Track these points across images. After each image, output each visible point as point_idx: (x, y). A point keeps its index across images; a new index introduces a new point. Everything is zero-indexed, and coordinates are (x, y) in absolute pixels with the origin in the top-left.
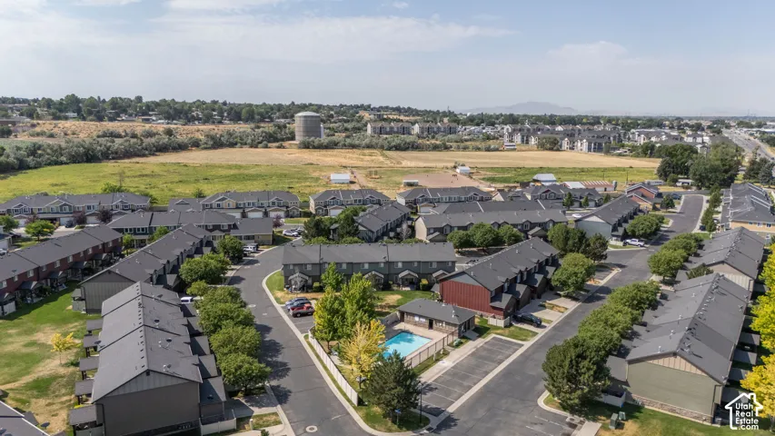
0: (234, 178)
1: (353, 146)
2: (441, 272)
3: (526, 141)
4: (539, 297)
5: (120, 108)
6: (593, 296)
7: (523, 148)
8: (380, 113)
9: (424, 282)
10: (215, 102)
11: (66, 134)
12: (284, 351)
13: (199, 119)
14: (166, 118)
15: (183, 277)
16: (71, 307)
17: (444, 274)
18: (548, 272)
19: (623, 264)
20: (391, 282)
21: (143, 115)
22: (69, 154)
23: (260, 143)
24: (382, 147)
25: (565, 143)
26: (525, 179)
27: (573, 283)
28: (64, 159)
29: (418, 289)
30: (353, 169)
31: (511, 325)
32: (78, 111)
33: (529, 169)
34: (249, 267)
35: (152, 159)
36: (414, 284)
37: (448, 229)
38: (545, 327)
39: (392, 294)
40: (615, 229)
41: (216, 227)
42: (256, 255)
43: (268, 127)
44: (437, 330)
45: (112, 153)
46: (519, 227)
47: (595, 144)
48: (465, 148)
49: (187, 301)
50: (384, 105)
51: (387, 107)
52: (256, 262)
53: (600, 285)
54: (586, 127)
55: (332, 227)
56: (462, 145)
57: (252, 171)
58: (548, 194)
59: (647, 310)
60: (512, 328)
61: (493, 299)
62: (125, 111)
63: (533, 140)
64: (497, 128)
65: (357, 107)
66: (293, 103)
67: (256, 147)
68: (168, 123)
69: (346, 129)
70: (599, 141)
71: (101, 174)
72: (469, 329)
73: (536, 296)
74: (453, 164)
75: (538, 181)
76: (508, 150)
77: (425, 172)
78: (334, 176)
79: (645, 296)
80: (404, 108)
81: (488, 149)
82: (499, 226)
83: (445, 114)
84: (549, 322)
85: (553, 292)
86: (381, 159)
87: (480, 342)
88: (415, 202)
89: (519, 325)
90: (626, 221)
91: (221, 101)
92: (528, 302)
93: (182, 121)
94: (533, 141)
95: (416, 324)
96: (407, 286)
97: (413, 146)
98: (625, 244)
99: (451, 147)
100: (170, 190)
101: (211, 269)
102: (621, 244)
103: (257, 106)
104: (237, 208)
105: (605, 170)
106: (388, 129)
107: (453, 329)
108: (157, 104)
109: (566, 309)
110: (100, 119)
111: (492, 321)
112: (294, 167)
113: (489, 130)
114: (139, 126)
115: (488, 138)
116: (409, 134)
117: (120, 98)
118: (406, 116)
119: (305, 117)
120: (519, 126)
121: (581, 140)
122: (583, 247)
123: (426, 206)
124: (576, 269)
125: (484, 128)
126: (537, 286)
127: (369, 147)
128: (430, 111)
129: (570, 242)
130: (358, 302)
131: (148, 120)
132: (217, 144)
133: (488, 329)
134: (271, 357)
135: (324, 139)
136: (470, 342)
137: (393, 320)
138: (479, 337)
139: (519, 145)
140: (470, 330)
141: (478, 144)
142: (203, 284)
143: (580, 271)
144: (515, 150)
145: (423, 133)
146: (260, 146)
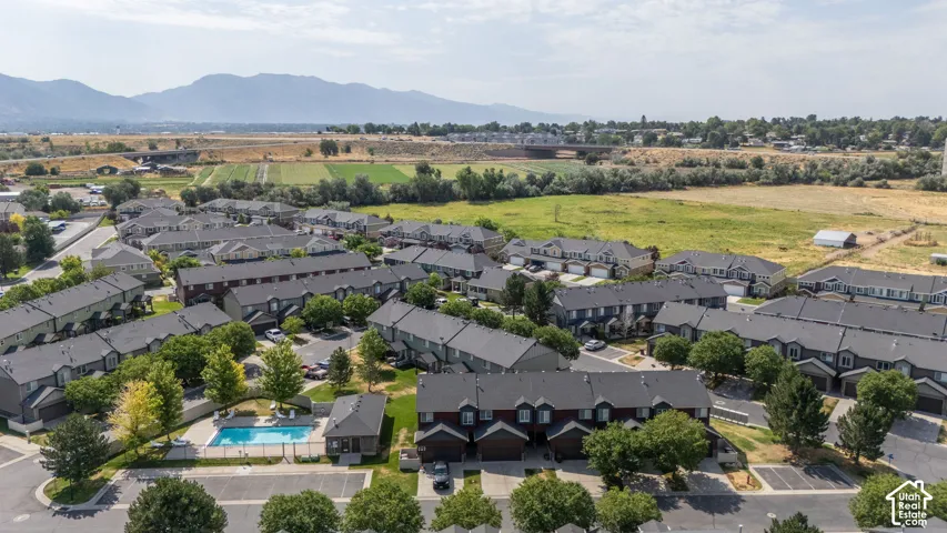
5: (757, 130)
31: (417, 471)
37: (689, 331)
41: (462, 273)
46: (830, 360)
61: (424, 427)
62: (761, 135)
72: (357, 450)
88: (818, 288)
89: (423, 477)
104: (563, 257)
123: (830, 296)
126: (550, 438)
133: (385, 462)
138: (352, 465)
146: (851, 183)
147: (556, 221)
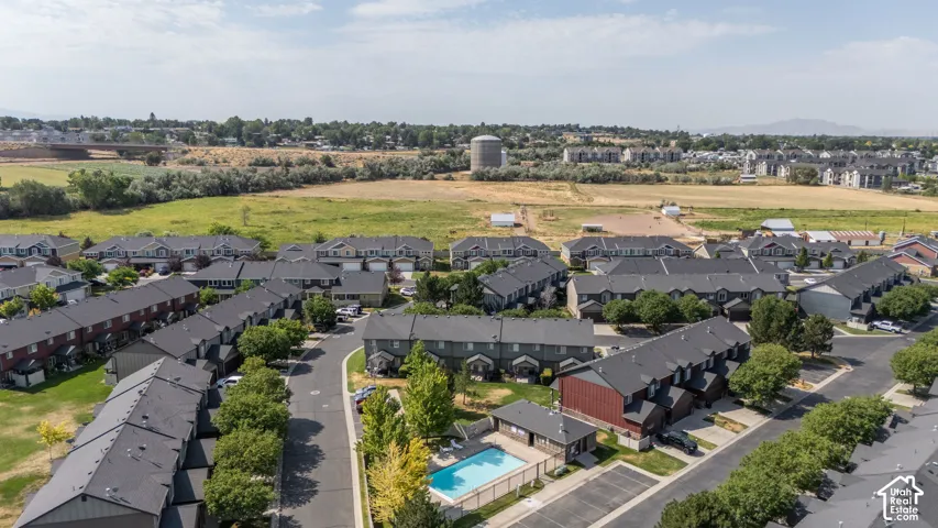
0: (378, 218)
1: (537, 178)
2: (571, 360)
3: (772, 172)
4: (708, 406)
5: (284, 131)
6: (793, 409)
7: (767, 181)
8: (588, 136)
9: (547, 372)
10: (392, 124)
11: (217, 162)
12: (323, 464)
13: (369, 144)
14: (333, 143)
15: (240, 349)
16: (103, 381)
17: (574, 364)
18: (727, 370)
19: (858, 358)
20: (502, 371)
21: (308, 140)
22: (204, 185)
23: (425, 174)
24: (574, 179)
25: (828, 175)
26: (751, 225)
27: (759, 390)
28: (197, 191)
29: (538, 382)
30: (524, 207)
31: (651, 448)
32: (239, 135)
33: (766, 210)
34: (339, 336)
35: (297, 193)
36: (534, 375)
37: (608, 296)
38: (702, 454)
39: (500, 387)
40: (856, 305)
41: (315, 283)
42: (355, 320)
43: (441, 154)
44: (539, 448)
45: (252, 185)
46: (711, 298)
47: (870, 178)
48: (685, 181)
49: (235, 382)
50: (596, 125)
51: (600, 128)
52: (351, 329)
53: (812, 391)
54: (864, 153)
55: (453, 288)
56: (682, 176)
57: (402, 210)
58: (773, 248)
59: (859, 445)
60: (651, 454)
61: (627, 409)
62: (288, 135)
63: (783, 170)
64: (739, 154)
65: (563, 127)
66: (483, 124)
67: (421, 179)
68: (333, 150)
69: (538, 156)
70: (877, 172)
71: (230, 210)
72: (585, 449)
73: (703, 403)
74: (659, 203)
75: (768, 229)
76: (744, 184)
77: (618, 212)
78: (498, 217)
79: (857, 422)
80: (622, 129)
81: (717, 183)
82: (682, 294)
83: (674, 136)
84: (711, 446)
85: (734, 399)
86: (569, 194)
87: (595, 472)
88: (584, 255)
89: (664, 449)
90: (878, 293)
91: (399, 124)
92: (689, 413)
93: (350, 147)
94: (783, 172)
95: (513, 437)
96: (525, 377)
97: (615, 177)
98: (872, 328)
99: (667, 179)
100: (298, 231)
101: (275, 341)
102: (864, 327)
103: (439, 129)
104: (358, 257)
105: (876, 214)
106: (590, 156)
107: (559, 450)
108: (325, 127)
109: (745, 427)
110: (260, 144)
111: (623, 441)
112: (455, 204)
113: (726, 157)
114: (296, 153)
115: (723, 167)
116: (617, 161)
117: (289, 121)
118: (621, 138)
119: (483, 141)
120: (767, 152)
121: (851, 171)
122: (793, 332)
123: (597, 260)
124: (767, 370)
125: (721, 154)
126: (704, 390)
127: (557, 178)
128: (657, 132)
129: (774, 325)
130: (425, 403)
131: (312, 145)
132: (375, 174)
133: (616, 451)
134: (302, 471)
135: (504, 168)
136: (582, 470)
137: (484, 427)
138: (597, 463)
139: (764, 177)
140: (585, 451)
141: (706, 176)
142: (259, 360)
143: (772, 371)
144: (754, 183)
145: (634, 160)
146: (425, 177)
147: (246, 225)
